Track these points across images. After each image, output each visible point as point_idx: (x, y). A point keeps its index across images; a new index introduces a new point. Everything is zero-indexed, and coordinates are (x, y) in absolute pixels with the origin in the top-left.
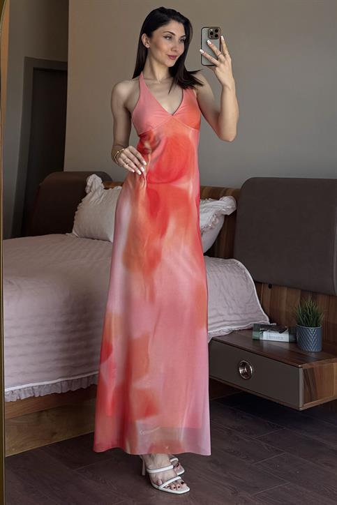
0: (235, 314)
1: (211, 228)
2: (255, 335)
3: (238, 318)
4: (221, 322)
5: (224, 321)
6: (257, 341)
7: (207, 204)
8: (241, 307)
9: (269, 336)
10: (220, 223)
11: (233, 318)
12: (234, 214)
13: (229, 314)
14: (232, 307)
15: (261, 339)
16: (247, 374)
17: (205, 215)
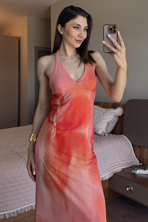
0: (124, 160)
1: (113, 122)
2: (133, 171)
3: (125, 162)
4: (118, 165)
5: (119, 164)
6: (134, 174)
7: (110, 111)
8: (126, 157)
9: (139, 172)
10: (116, 119)
11: (123, 163)
12: (123, 115)
13: (122, 161)
14: (122, 158)
15: (136, 173)
16: (130, 190)
17: (110, 116)
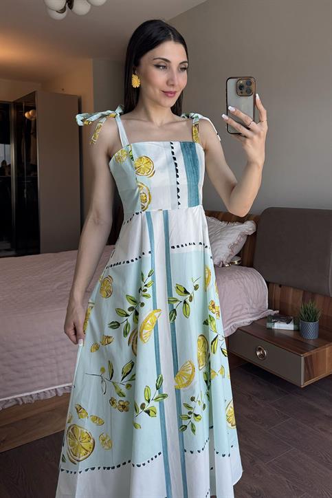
2: (269, 325)
15: (273, 328)
16: (263, 355)
17: (232, 235)
